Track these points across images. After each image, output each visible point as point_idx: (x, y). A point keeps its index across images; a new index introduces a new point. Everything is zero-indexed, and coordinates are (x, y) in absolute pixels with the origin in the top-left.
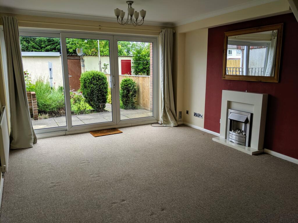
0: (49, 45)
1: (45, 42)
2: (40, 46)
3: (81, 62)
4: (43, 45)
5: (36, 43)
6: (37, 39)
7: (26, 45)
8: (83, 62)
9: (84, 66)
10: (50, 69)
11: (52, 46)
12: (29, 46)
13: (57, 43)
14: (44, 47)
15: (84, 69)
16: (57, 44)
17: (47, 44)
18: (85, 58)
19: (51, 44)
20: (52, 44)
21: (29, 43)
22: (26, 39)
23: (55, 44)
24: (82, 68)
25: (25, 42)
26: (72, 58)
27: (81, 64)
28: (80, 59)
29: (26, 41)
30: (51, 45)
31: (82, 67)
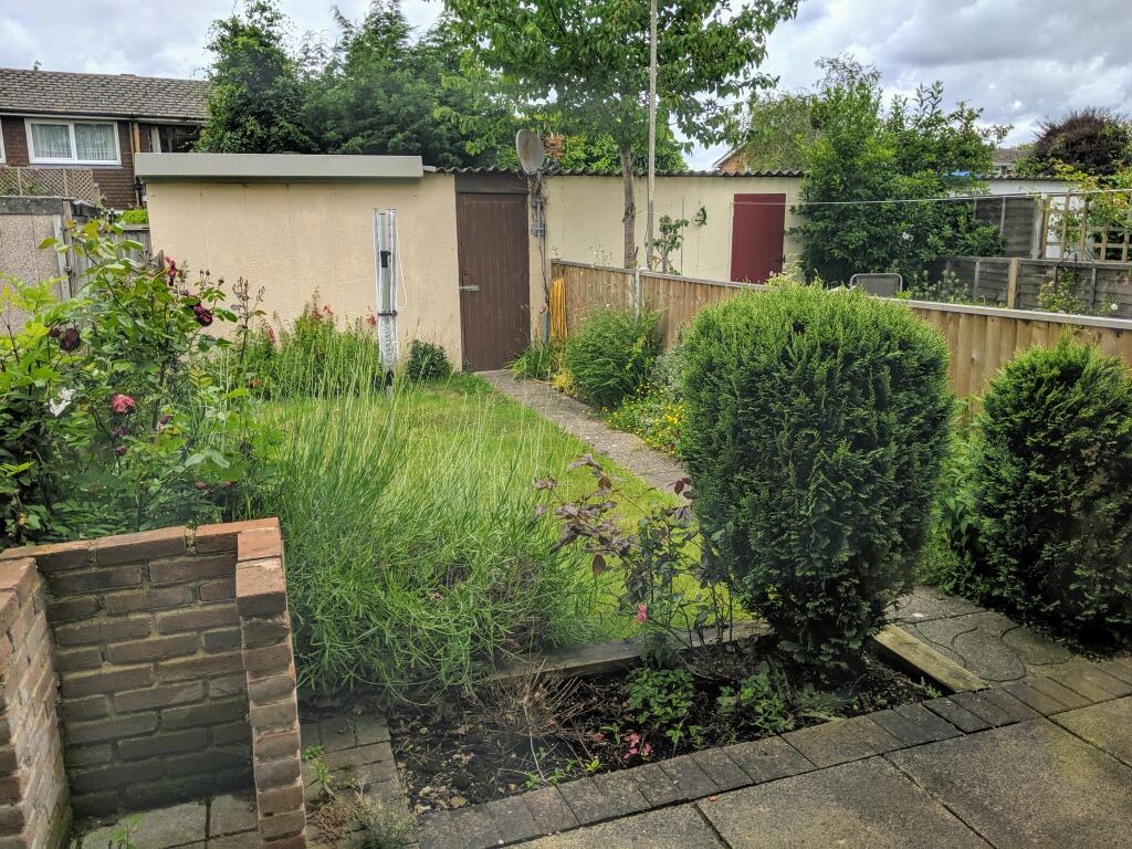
0: (355, 134)
1: (342, 118)
2: (317, 140)
3: (530, 211)
4: (331, 135)
5: (299, 125)
6: (304, 108)
7: (259, 132)
8: (542, 208)
9: (543, 234)
10: (385, 255)
11: (369, 136)
12: (269, 137)
13: (391, 121)
14: (336, 142)
15: (543, 250)
16: (393, 127)
17: (347, 129)
18: (553, 190)
19: (365, 129)
20: (371, 126)
21: (269, 127)
22: (259, 106)
23: (386, 129)
24: (533, 241)
25: (251, 118)
26: (487, 190)
27: (531, 223)
28: (525, 195)
29: (258, 115)
30: (365, 133)
31: (531, 238)
